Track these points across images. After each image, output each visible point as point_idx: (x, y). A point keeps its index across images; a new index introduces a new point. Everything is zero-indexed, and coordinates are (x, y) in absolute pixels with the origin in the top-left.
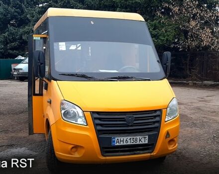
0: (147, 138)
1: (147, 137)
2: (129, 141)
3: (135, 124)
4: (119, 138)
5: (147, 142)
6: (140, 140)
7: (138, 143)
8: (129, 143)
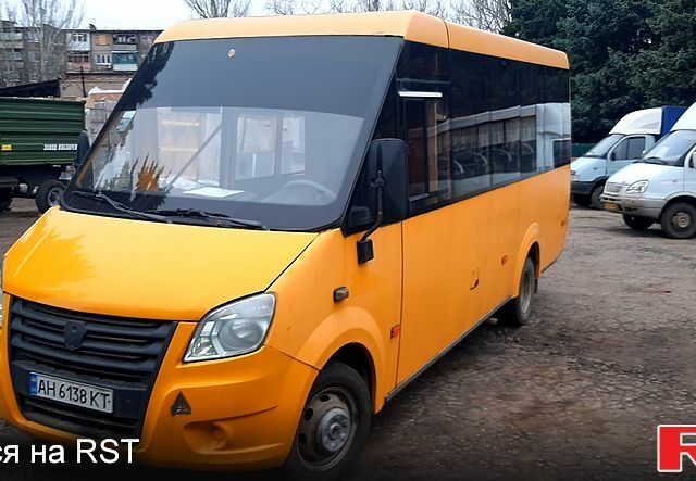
0: (110, 398)
1: (111, 393)
2: (67, 393)
3: (84, 348)
4: (46, 380)
5: (109, 409)
6: (93, 399)
7: (87, 405)
8: (66, 400)
